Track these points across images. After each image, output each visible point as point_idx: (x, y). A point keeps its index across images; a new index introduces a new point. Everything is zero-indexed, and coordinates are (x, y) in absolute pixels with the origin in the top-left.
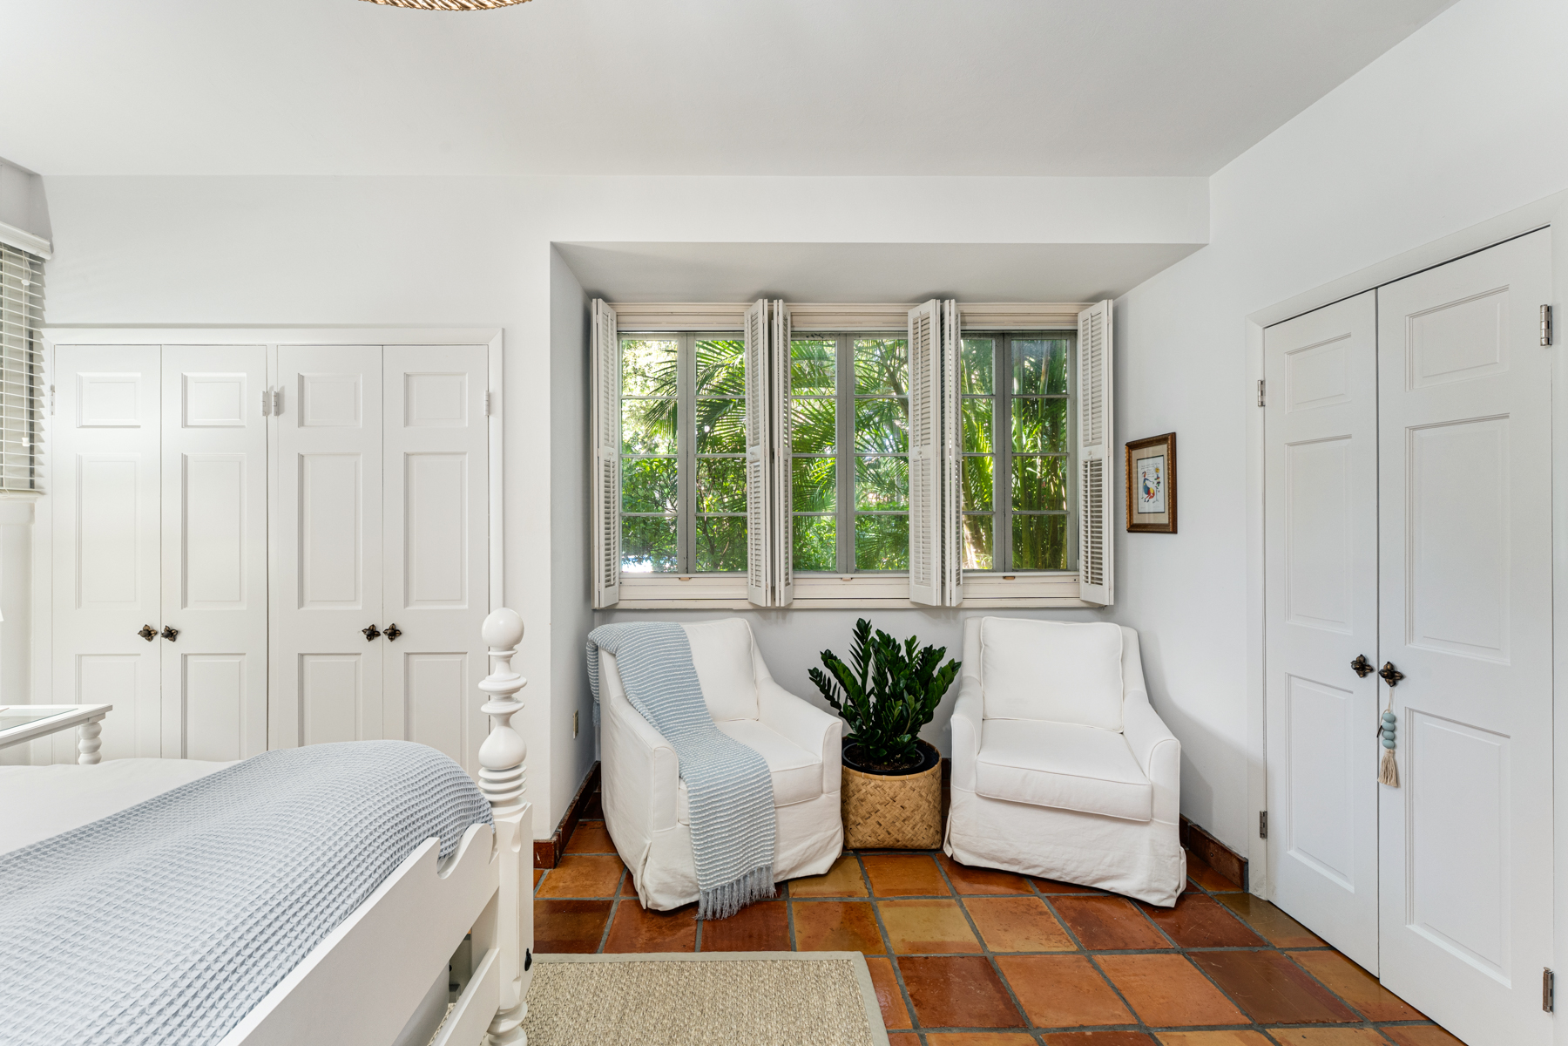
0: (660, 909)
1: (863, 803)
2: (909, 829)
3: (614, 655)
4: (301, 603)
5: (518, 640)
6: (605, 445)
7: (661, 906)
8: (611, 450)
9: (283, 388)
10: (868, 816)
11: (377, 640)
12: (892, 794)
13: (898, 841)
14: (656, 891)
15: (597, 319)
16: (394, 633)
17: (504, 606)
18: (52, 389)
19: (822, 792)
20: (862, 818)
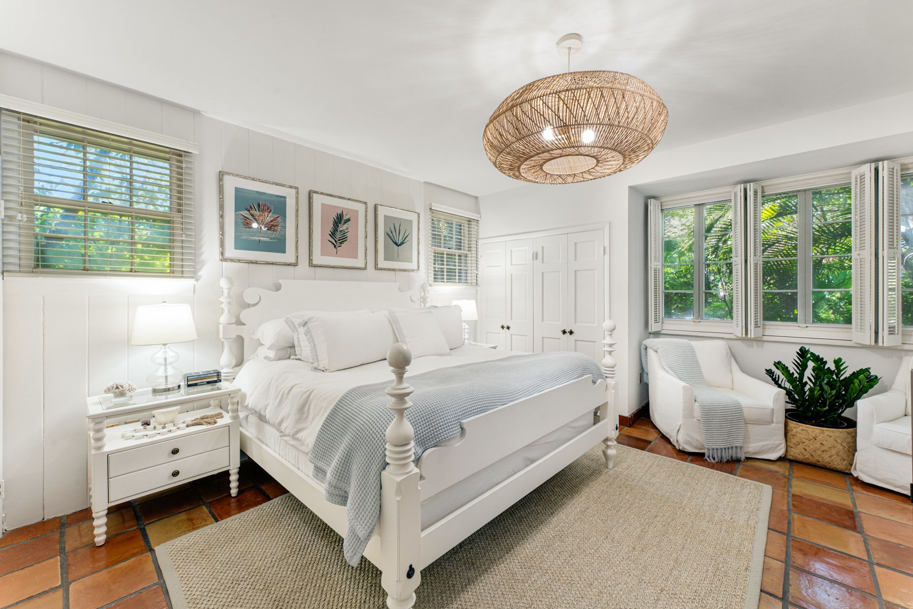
0: (686, 450)
1: (795, 437)
2: (827, 456)
3: (656, 351)
4: (543, 321)
5: (614, 329)
6: (655, 261)
7: (686, 449)
8: (658, 263)
9: (538, 251)
10: (797, 444)
11: (566, 334)
12: (813, 436)
13: (819, 461)
14: (684, 443)
15: (651, 208)
16: (571, 333)
17: (610, 319)
18: (481, 256)
19: (773, 422)
20: (794, 444)
